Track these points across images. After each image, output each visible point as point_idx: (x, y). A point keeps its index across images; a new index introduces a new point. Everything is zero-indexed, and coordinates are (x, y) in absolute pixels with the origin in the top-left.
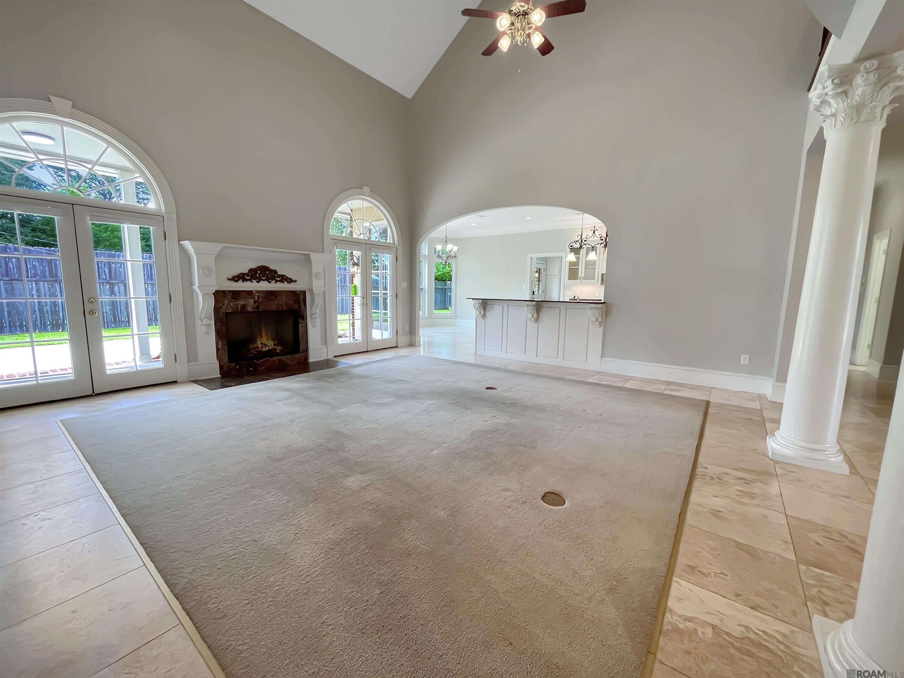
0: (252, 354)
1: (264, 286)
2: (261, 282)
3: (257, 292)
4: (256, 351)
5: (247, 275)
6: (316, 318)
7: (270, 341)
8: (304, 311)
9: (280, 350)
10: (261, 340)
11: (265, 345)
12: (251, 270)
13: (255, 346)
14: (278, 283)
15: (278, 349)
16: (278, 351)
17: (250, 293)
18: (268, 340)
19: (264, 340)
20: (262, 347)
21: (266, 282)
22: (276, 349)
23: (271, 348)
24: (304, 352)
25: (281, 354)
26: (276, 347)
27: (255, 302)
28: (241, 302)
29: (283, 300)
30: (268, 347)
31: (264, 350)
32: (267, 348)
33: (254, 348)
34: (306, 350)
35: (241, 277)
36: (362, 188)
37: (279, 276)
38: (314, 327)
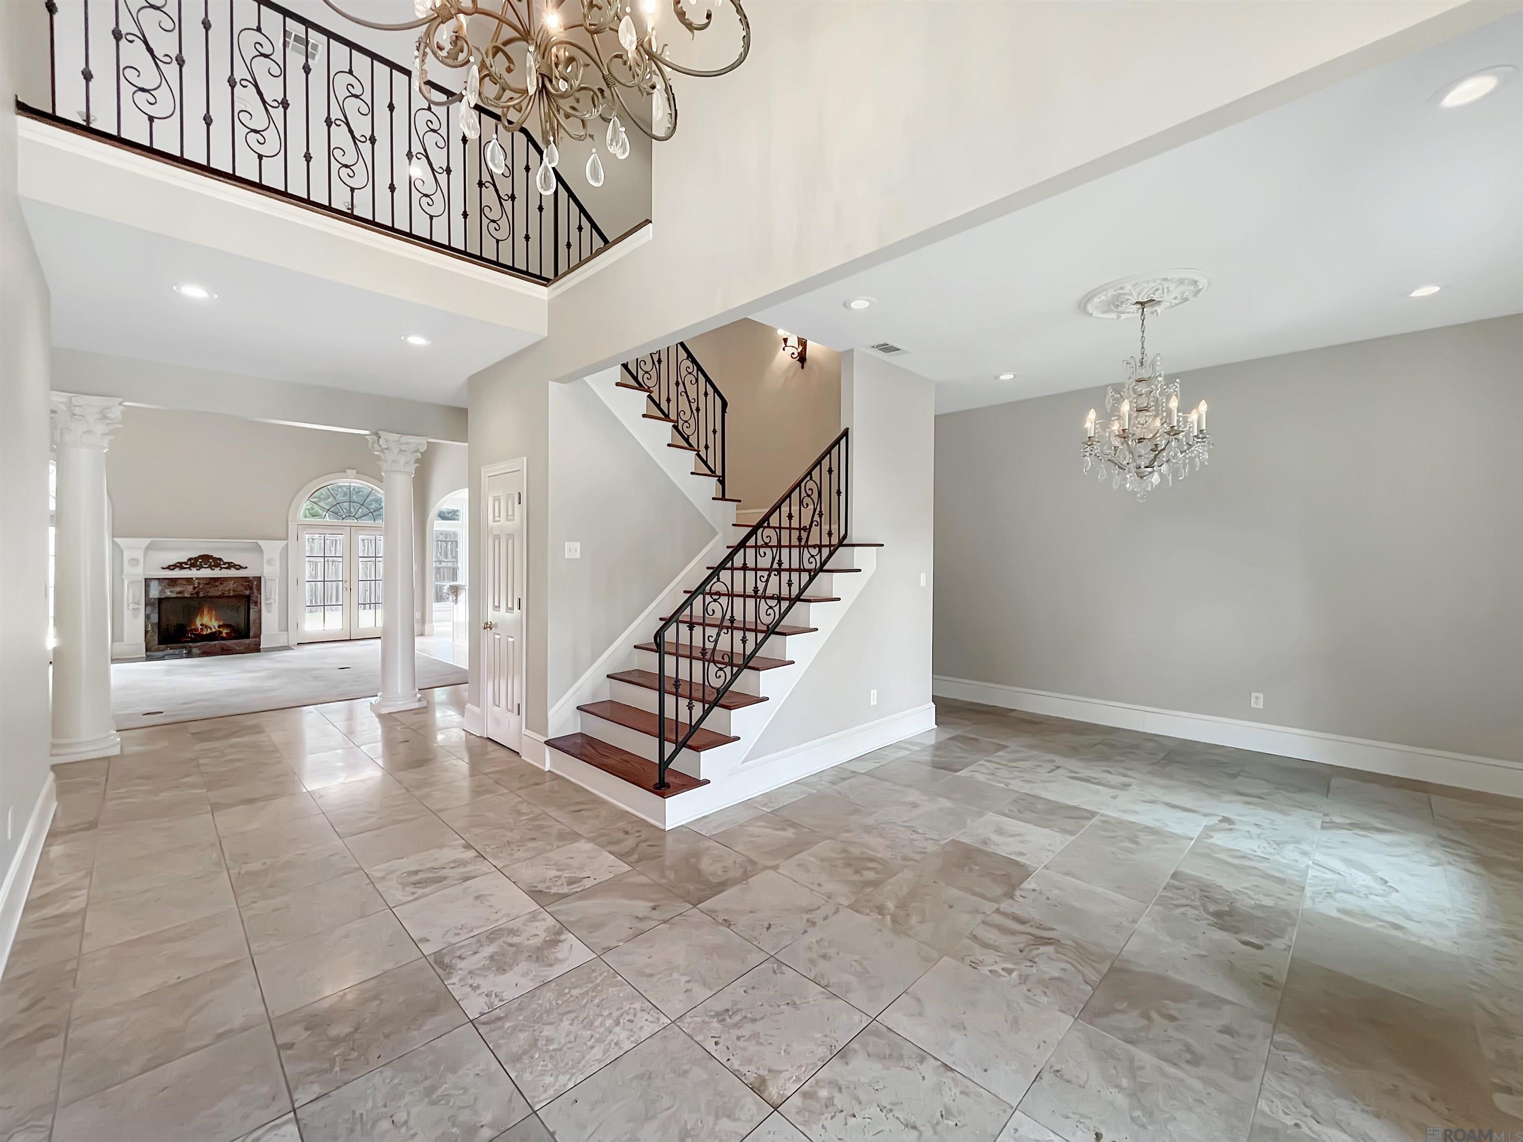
0: (189, 637)
1: (206, 573)
2: (202, 570)
3: (197, 579)
4: (194, 634)
5: (186, 563)
6: (271, 603)
7: (213, 620)
8: (257, 597)
9: (227, 633)
10: (202, 619)
11: (206, 627)
12: (190, 559)
13: (193, 627)
14: (223, 570)
15: (225, 632)
16: (224, 635)
17: (189, 580)
18: (211, 619)
19: (206, 620)
20: (202, 629)
21: (209, 570)
22: (220, 632)
23: (214, 630)
24: (255, 637)
25: (229, 637)
26: (221, 629)
27: (194, 588)
28: (178, 589)
29: (231, 585)
30: (211, 629)
31: (205, 633)
32: (209, 631)
33: (191, 630)
34: (258, 635)
35: (180, 566)
36: (345, 472)
37: (225, 563)
38: (269, 612)
